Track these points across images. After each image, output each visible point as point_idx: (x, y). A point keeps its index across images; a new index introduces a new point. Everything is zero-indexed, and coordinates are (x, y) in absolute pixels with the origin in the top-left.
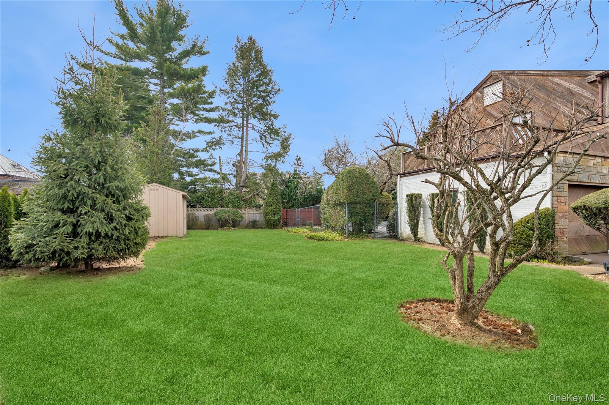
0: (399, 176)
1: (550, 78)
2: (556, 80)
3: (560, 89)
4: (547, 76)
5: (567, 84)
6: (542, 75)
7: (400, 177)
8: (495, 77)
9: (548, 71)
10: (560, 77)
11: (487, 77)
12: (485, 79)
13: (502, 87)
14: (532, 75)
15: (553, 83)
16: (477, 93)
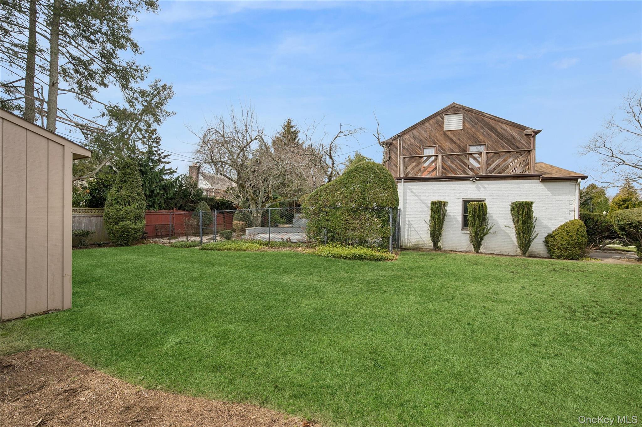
0: (403, 180)
1: (499, 123)
2: (503, 126)
3: (506, 134)
4: (498, 121)
5: (511, 132)
6: (494, 120)
7: (404, 182)
8: (457, 109)
9: (499, 118)
10: (506, 125)
11: (449, 106)
12: (446, 107)
13: (462, 118)
14: (486, 117)
15: (502, 128)
16: (438, 117)
